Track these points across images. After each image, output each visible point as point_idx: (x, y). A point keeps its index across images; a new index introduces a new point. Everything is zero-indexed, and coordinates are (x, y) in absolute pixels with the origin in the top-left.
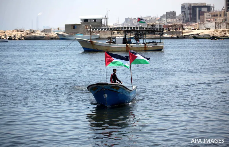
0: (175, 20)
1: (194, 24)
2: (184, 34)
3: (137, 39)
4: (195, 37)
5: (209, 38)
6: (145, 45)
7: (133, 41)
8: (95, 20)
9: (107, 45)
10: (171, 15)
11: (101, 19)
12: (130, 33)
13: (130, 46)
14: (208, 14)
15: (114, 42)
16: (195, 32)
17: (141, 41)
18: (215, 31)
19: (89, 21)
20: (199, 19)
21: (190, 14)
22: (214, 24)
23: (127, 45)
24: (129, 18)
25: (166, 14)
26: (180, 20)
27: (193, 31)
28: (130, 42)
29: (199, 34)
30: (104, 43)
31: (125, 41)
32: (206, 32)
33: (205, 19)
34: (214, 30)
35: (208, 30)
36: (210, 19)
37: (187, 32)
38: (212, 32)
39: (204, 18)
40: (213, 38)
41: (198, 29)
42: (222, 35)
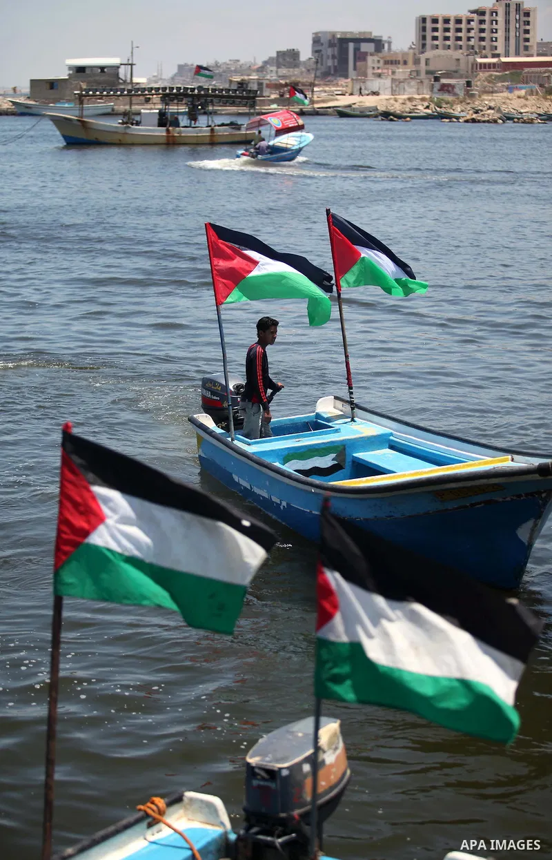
0: (297, 71)
1: (342, 81)
2: (316, 106)
3: (193, 116)
4: (342, 114)
5: (376, 117)
6: (212, 130)
7: (184, 121)
8: (102, 68)
9: (119, 131)
10: (288, 58)
11: (118, 67)
12: (175, 101)
13: (175, 132)
14: (376, 58)
15: (138, 124)
16: (343, 101)
17: (203, 120)
18: (391, 98)
19: (88, 71)
20: (355, 69)
21: (333, 57)
22: (387, 82)
23: (168, 131)
24: (186, 65)
25: (274, 55)
26: (309, 70)
27: (339, 97)
28: (176, 123)
29: (354, 106)
30: (115, 123)
31: (163, 120)
32: (369, 101)
33: (370, 71)
34: (387, 97)
35: (375, 98)
36: (380, 71)
37: (323, 101)
38: (385, 103)
39: (366, 67)
40: (387, 115)
41: (351, 94)
42: (408, 110)
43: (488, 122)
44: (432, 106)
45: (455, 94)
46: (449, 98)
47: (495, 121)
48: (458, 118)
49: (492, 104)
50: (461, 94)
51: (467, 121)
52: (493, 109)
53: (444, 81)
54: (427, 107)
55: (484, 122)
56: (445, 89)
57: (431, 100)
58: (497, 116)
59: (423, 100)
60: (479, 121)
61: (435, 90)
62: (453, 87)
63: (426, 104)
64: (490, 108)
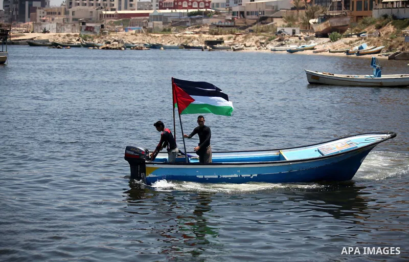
1: (22, 24)
2: (12, 39)
4: (31, 43)
5: (50, 46)
14: (42, 11)
16: (29, 36)
18: (56, 35)
20: (29, 17)
21: (16, 10)
22: (54, 25)
26: (1, 17)
27: (26, 34)
29: (34, 39)
32: (44, 37)
33: (38, 18)
34: (55, 34)
36: (44, 18)
38: (53, 37)
39: (36, 16)
40: (55, 45)
41: (33, 32)
42: (66, 42)
43: (116, 49)
44: (81, 39)
45: (94, 33)
46: (92, 35)
47: (120, 49)
48: (98, 47)
49: (116, 39)
50: (98, 32)
51: (103, 48)
52: (117, 41)
53: (88, 25)
54: (78, 40)
55: (114, 49)
56: (89, 29)
57: (80, 36)
58: (121, 45)
59: (76, 36)
60: (111, 49)
61: (83, 30)
62: (93, 28)
63: (77, 38)
64: (115, 41)
